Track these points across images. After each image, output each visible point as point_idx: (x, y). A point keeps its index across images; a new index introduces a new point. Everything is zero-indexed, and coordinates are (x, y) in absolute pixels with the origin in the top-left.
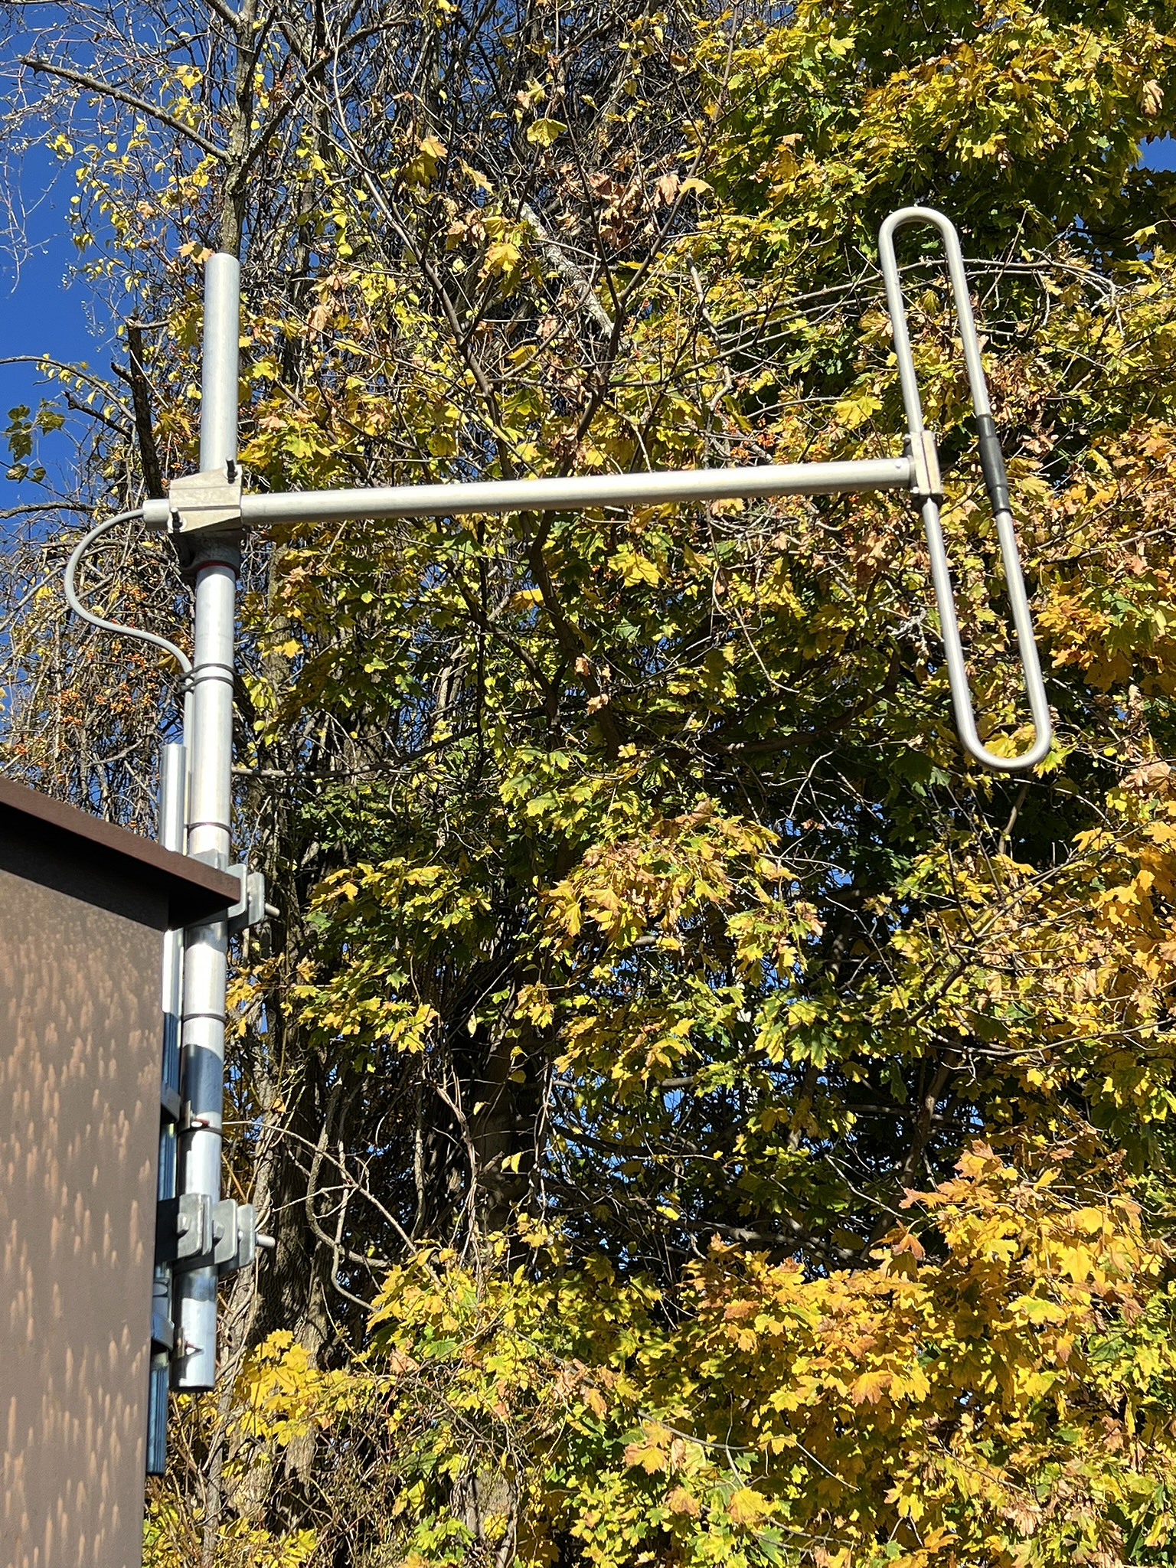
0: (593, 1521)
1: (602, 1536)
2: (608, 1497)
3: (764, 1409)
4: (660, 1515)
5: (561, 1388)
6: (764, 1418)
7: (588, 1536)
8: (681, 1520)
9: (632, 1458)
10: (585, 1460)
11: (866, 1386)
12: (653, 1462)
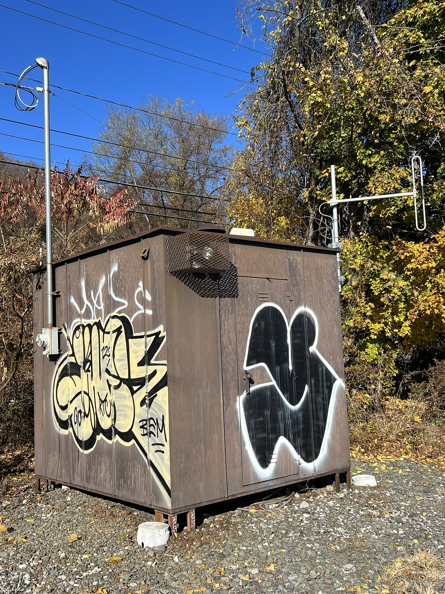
0: (374, 286)
1: (376, 289)
2: (377, 282)
3: (406, 268)
4: (386, 286)
5: (369, 265)
6: (406, 269)
7: (373, 289)
8: (390, 287)
9: (382, 276)
10: (373, 276)
11: (424, 266)
12: (385, 277)
